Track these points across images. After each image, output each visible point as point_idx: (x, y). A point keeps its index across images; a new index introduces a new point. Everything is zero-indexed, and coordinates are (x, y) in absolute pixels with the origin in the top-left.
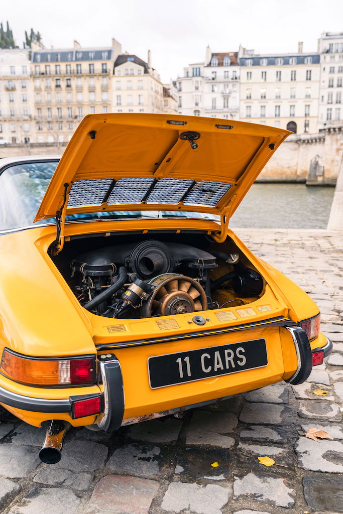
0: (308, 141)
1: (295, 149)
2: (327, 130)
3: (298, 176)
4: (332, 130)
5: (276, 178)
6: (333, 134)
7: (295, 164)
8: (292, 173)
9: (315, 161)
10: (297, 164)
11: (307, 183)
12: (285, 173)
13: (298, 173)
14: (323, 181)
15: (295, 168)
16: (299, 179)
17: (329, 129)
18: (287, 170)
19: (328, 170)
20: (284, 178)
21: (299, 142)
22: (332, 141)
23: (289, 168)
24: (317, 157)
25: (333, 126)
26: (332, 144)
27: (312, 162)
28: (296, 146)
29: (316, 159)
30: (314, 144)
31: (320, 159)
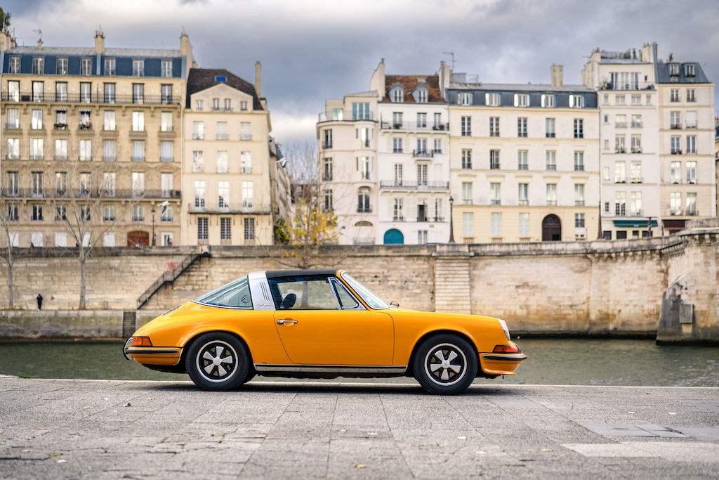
0: (609, 253)
1: (583, 271)
2: (697, 237)
3: (592, 324)
4: (707, 237)
5: (547, 327)
6: (709, 245)
7: (585, 299)
8: (579, 317)
9: (674, 295)
10: (588, 298)
11: (658, 338)
12: (564, 317)
13: (593, 317)
14: (694, 333)
15: (584, 307)
16: (595, 329)
17: (702, 235)
18: (569, 311)
19: (703, 313)
20: (563, 327)
21: (589, 256)
22: (706, 256)
23: (571, 306)
24: (676, 287)
25: (709, 230)
26: (707, 264)
27: (667, 298)
28: (584, 264)
29: (675, 290)
30: (620, 261)
31: (684, 291)
